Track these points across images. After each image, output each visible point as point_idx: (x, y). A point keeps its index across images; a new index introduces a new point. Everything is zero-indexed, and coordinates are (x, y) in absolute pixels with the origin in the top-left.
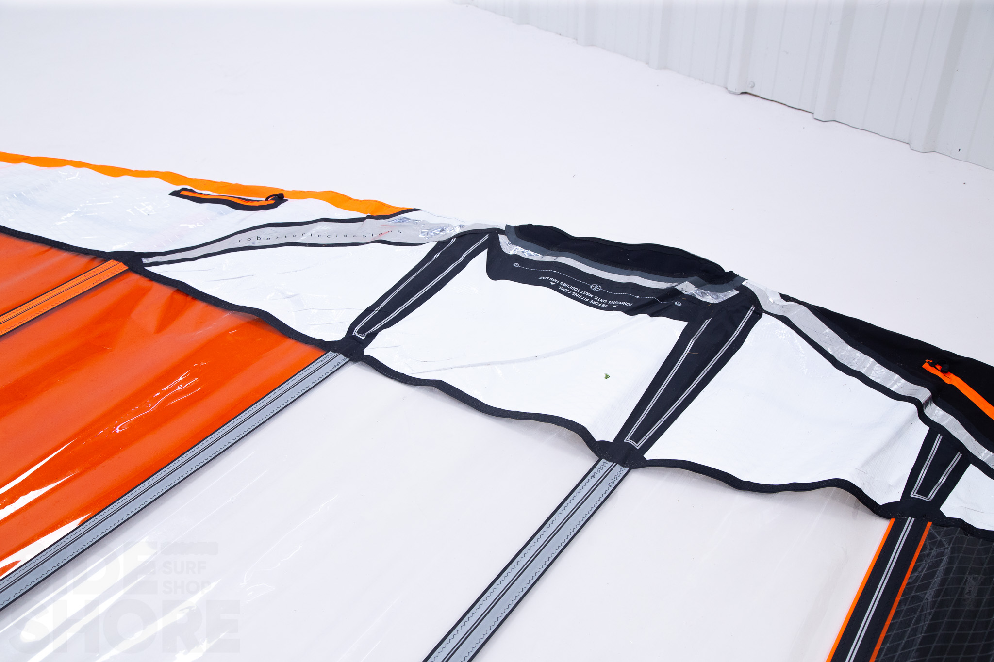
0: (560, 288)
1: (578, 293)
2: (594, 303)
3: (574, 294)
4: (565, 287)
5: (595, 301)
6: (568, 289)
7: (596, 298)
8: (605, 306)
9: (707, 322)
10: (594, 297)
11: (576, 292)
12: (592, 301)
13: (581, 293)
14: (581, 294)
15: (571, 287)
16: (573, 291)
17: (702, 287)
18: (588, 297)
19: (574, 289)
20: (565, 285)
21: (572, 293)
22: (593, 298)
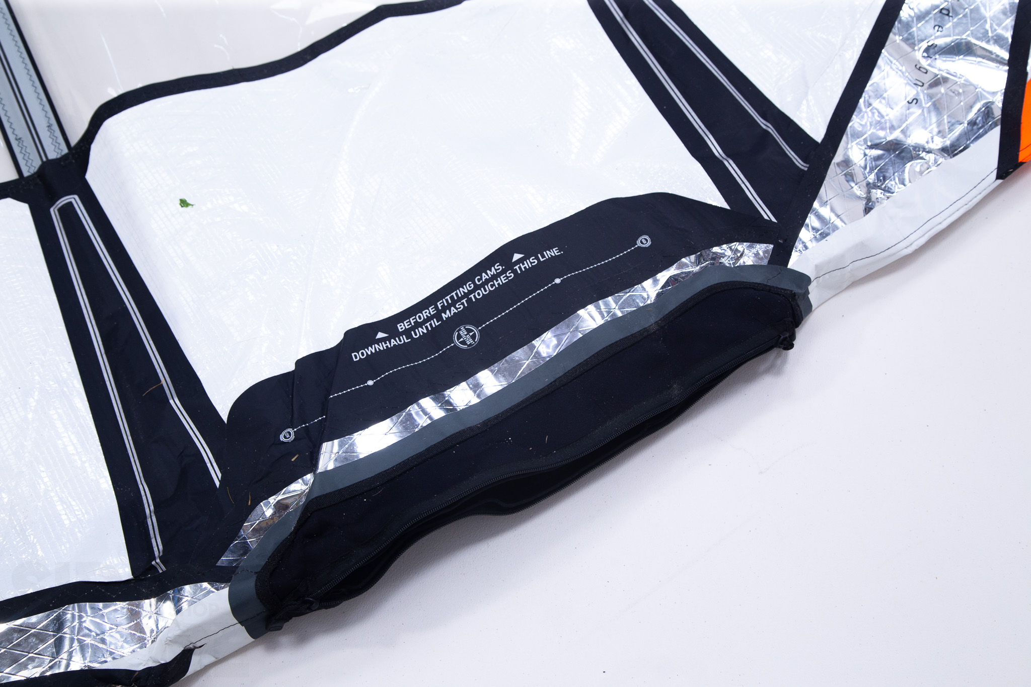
0: (498, 267)
1: (466, 295)
2: (425, 314)
3: (469, 287)
4: (495, 277)
5: (429, 319)
6: (487, 281)
7: (435, 323)
8: (401, 327)
9: (216, 474)
10: (439, 318)
11: (470, 292)
12: (431, 310)
13: (464, 301)
14: (460, 299)
15: (489, 288)
16: (477, 288)
17: (298, 514)
18: (444, 309)
19: (482, 292)
20: (502, 280)
21: (474, 283)
22: (438, 316)
